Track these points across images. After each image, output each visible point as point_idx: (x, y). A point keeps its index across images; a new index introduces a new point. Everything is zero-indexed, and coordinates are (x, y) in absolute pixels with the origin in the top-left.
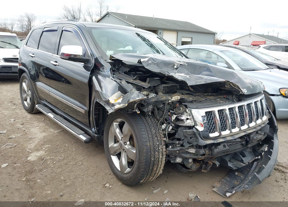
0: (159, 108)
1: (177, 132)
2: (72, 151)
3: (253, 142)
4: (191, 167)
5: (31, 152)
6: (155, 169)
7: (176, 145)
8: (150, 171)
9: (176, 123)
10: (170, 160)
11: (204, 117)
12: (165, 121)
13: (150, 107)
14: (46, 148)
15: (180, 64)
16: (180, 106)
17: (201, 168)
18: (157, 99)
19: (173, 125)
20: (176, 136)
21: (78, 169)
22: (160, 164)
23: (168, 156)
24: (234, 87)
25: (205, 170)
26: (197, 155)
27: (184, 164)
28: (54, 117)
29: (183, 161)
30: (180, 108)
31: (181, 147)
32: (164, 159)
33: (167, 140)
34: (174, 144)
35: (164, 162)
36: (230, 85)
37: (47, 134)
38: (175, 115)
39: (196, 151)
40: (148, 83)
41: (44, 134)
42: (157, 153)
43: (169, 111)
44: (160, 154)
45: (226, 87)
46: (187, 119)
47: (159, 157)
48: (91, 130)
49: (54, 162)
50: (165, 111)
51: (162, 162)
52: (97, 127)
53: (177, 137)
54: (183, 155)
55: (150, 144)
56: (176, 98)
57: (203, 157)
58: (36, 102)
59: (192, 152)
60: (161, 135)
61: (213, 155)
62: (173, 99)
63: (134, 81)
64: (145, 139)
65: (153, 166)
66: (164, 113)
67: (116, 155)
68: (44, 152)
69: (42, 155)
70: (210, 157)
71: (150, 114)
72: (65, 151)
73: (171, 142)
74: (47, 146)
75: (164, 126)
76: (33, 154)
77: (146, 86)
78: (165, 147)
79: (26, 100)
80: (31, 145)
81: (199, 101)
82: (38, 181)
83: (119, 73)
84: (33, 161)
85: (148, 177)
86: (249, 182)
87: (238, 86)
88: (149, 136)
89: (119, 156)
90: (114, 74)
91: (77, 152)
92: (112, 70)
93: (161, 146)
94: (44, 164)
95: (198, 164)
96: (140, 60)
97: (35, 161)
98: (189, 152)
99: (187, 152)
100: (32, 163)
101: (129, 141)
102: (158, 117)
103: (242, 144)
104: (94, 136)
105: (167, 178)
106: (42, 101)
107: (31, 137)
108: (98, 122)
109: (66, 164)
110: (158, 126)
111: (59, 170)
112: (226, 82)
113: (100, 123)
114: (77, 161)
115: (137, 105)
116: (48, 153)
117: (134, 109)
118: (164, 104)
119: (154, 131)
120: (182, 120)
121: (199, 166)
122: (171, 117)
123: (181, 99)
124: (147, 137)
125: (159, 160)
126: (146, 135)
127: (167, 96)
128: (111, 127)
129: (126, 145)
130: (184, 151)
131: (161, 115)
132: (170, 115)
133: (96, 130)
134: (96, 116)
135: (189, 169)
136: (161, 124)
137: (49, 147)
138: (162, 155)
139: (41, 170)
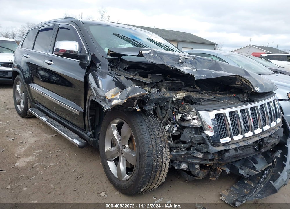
0: (162, 106)
1: (182, 134)
2: (65, 156)
3: (267, 146)
4: (198, 174)
5: (20, 158)
6: (158, 175)
7: (180, 149)
8: (152, 178)
9: (181, 124)
10: (175, 166)
11: (214, 120)
12: (169, 122)
13: (152, 106)
14: (37, 153)
15: (186, 58)
16: (186, 104)
17: (208, 175)
18: (160, 96)
19: (178, 126)
20: (180, 138)
21: (70, 176)
22: (164, 169)
23: (172, 161)
24: (245, 83)
25: (213, 178)
26: (205, 160)
27: (190, 171)
28: (47, 121)
29: (189, 167)
30: (186, 107)
31: (187, 151)
32: (168, 164)
33: (171, 143)
34: (179, 147)
35: (167, 167)
36: (242, 81)
37: (40, 139)
38: (180, 114)
39: (203, 156)
40: (150, 79)
41: (36, 139)
42: (160, 156)
43: (173, 110)
44: (164, 158)
45: (236, 84)
46: (194, 119)
47: (162, 161)
48: (86, 134)
49: (45, 169)
50: (169, 110)
51: (165, 167)
52: (92, 129)
53: (181, 140)
54: (189, 160)
55: (152, 146)
56: (181, 95)
57: (212, 162)
58: (29, 105)
59: (199, 157)
60: (165, 136)
61: (223, 159)
62: (177, 97)
63: (135, 77)
64: (148, 140)
65: (156, 172)
66: (168, 112)
67: (113, 161)
68: (34, 158)
69: (31, 161)
70: (220, 162)
71: (152, 112)
72: (57, 156)
73: (175, 145)
74: (38, 151)
75: (167, 127)
76: (22, 160)
77: (148, 81)
78: (169, 150)
79: (19, 104)
80: (21, 150)
81: (207, 99)
82: (24, 189)
83: (118, 70)
84: (21, 167)
85: (150, 184)
86: (262, 191)
87: (250, 82)
88: (152, 136)
89: (116, 161)
90: (112, 70)
91: (71, 158)
92: (109, 66)
93: (165, 148)
94: (33, 170)
95: (206, 171)
96: (141, 51)
97: (23, 167)
98: (195, 157)
99: (194, 156)
100: (19, 170)
101: (129, 144)
102: (161, 117)
103: (255, 149)
104: (89, 140)
105: (171, 186)
106: (36, 104)
107: (21, 142)
108: (94, 124)
109: (58, 171)
110: (161, 126)
111: (49, 177)
112: (237, 77)
113: (96, 126)
114: (70, 167)
115: (137, 102)
116: (38, 159)
117: (134, 106)
118: (168, 102)
119: (157, 132)
120: (188, 120)
121: (207, 173)
122: (176, 116)
123: (186, 97)
124: (150, 138)
125: (162, 165)
126: (148, 135)
127: (171, 93)
128: (108, 130)
129: (124, 148)
130: (189, 155)
131: (164, 115)
132: (174, 115)
133: (91, 133)
134: (91, 117)
135: (195, 176)
136: (165, 124)
137: (40, 152)
138: (166, 160)
139: (28, 177)
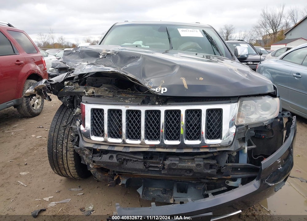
4: (94, 174)
6: (60, 162)
15: (108, 54)
18: (70, 90)
32: (71, 155)
44: (64, 149)
47: (62, 151)
55: (54, 135)
65: (57, 158)
71: (68, 105)
85: (57, 168)
93: (66, 140)
125: (63, 154)
127: (82, 88)
138: (67, 151)
